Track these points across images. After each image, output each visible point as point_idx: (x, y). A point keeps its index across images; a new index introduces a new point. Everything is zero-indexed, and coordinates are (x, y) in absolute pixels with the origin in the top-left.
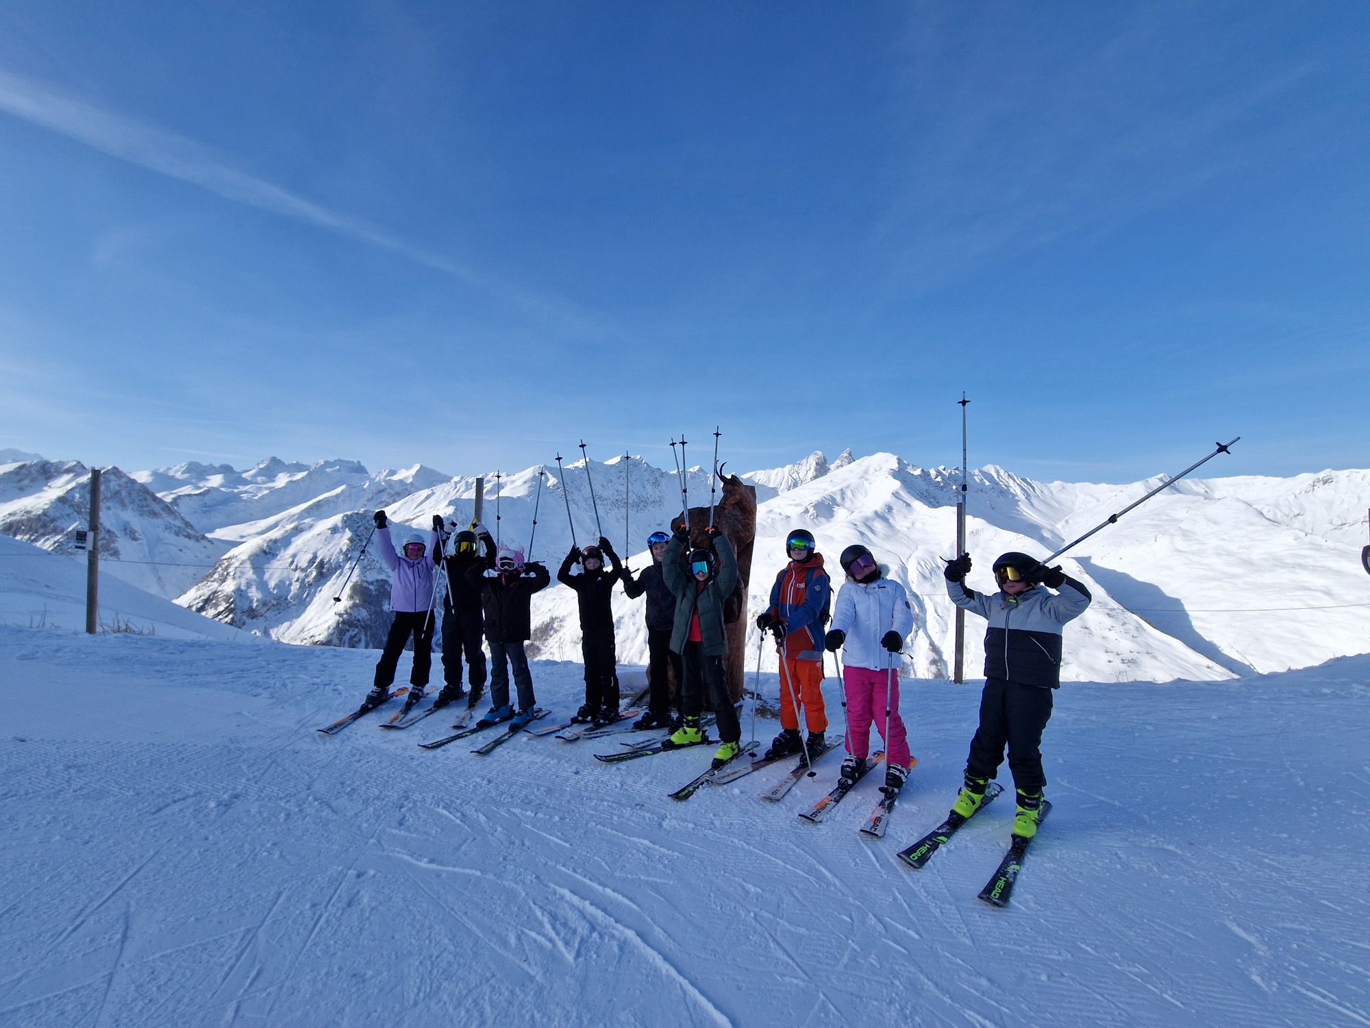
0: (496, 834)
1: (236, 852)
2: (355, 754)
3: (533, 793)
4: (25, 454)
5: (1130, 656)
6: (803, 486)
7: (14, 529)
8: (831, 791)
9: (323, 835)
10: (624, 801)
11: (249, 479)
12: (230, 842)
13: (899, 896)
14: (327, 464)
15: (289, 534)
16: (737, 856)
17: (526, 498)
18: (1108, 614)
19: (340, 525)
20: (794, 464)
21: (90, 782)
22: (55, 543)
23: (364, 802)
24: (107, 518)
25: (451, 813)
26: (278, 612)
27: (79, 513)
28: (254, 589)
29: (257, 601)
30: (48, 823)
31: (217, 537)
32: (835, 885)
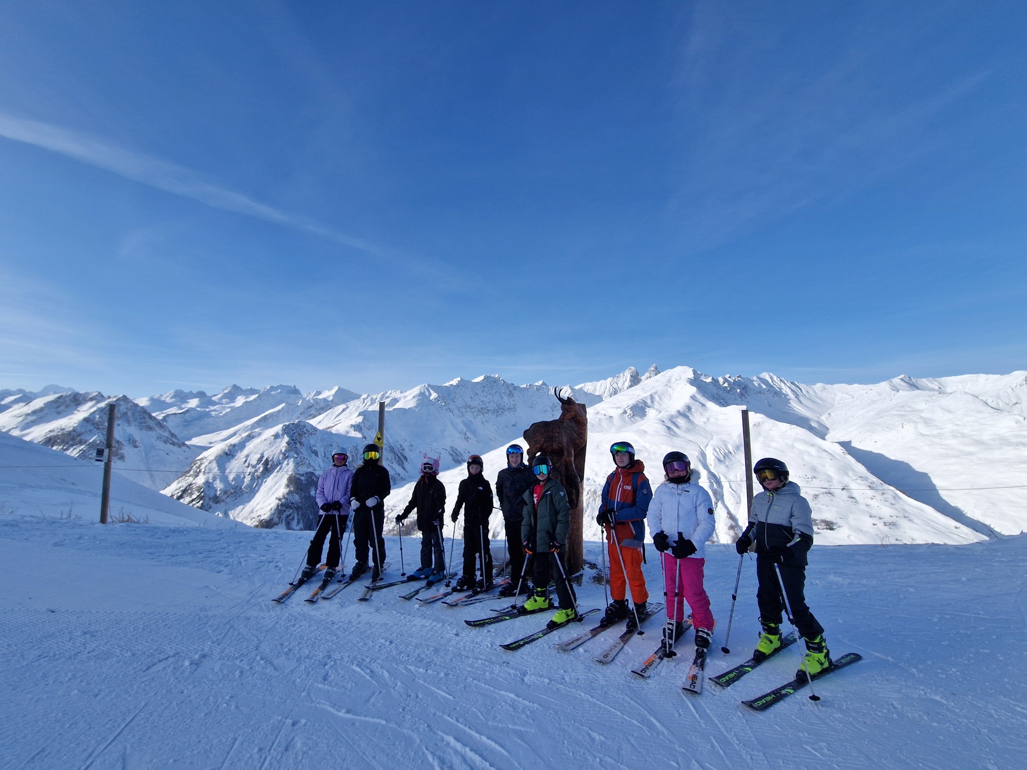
0: (397, 688)
1: (204, 704)
2: (291, 619)
3: (424, 653)
4: (62, 388)
5: (890, 520)
6: (621, 393)
7: (52, 441)
8: (656, 649)
9: (267, 689)
10: (494, 659)
11: (217, 401)
12: (199, 695)
13: (716, 744)
14: (272, 388)
15: (244, 440)
16: (584, 707)
17: (414, 409)
18: (870, 486)
19: (280, 432)
20: (614, 377)
21: (100, 645)
22: (80, 451)
23: (297, 661)
24: (118, 434)
25: (362, 670)
26: (235, 498)
27: (98, 429)
28: (218, 481)
29: (220, 490)
30: (70, 679)
31: (194, 444)
32: (663, 734)
